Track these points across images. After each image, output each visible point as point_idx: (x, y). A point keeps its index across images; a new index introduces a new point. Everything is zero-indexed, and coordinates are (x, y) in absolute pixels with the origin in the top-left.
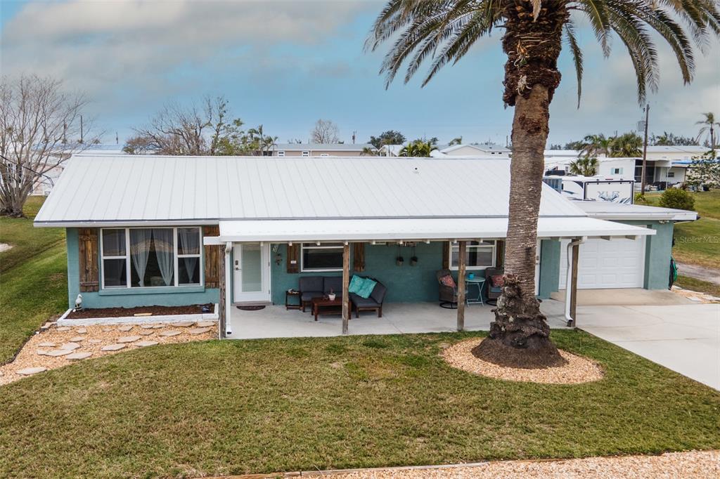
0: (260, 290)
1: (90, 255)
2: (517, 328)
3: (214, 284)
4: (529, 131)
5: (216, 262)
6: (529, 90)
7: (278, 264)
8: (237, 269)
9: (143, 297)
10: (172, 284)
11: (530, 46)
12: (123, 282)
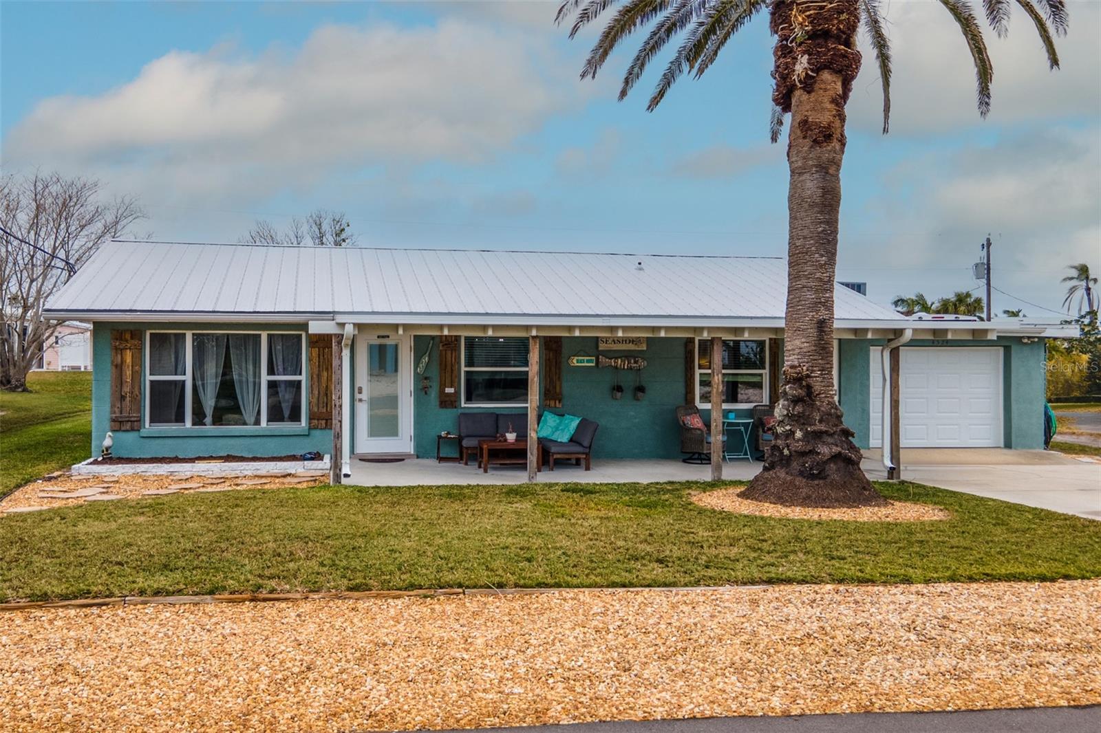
0: (396, 435)
1: (129, 373)
2: (809, 448)
3: (324, 422)
4: (815, 141)
5: (327, 386)
6: (814, 77)
7: (426, 393)
8: (360, 400)
9: (210, 441)
10: (257, 422)
11: (812, 12)
12: (180, 418)
